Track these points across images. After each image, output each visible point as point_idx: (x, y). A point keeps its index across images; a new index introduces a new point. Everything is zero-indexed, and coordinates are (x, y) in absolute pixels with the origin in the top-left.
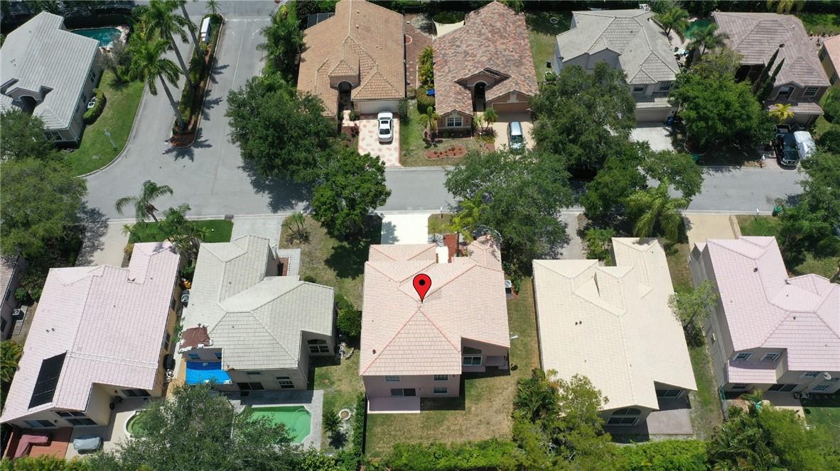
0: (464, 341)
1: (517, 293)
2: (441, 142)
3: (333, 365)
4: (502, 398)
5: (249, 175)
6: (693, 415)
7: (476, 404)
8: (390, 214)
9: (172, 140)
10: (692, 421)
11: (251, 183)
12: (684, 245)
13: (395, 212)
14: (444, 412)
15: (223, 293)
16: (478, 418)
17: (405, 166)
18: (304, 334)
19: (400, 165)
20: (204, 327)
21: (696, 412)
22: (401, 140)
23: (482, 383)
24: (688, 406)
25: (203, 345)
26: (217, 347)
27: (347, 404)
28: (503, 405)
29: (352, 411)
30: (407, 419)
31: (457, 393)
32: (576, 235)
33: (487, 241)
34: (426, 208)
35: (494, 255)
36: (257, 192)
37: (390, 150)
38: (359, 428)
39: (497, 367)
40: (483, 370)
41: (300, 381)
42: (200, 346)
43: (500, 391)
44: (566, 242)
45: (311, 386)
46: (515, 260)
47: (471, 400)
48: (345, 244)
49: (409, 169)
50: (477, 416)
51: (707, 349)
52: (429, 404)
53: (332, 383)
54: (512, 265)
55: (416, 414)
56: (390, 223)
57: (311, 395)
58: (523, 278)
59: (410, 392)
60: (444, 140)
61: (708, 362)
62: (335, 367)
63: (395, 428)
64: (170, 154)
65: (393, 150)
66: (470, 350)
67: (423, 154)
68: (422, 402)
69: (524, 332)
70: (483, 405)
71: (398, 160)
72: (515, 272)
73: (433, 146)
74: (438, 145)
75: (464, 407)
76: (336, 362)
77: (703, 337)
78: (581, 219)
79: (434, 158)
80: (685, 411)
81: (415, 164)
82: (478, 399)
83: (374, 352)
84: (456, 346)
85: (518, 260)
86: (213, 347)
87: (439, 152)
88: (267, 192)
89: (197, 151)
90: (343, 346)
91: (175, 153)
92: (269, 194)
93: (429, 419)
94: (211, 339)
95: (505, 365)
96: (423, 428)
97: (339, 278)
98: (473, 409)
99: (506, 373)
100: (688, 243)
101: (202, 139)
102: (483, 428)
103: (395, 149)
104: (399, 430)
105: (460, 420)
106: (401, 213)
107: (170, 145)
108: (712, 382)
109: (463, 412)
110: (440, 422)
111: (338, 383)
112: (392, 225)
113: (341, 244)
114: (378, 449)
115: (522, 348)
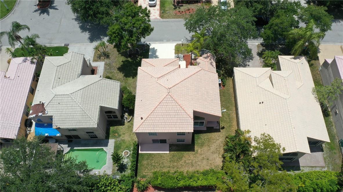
0: (195, 112)
1: (224, 86)
2: (182, 6)
3: (120, 125)
4: (216, 145)
5: (78, 23)
6: (325, 156)
7: (201, 148)
8: (154, 43)
9: (38, 5)
10: (325, 159)
11: (79, 27)
12: (316, 61)
13: (157, 42)
14: (182, 152)
15: (55, 84)
16: (202, 156)
17: (163, 18)
18: (102, 108)
19: (160, 18)
20: (43, 103)
21: (327, 154)
22: (160, 5)
23: (204, 137)
24: (322, 150)
25: (42, 114)
26: (50, 115)
27: (128, 148)
28: (216, 149)
29: (130, 151)
30: (161, 156)
31: (190, 142)
32: (256, 56)
33: (208, 57)
34: (174, 40)
35: (212, 64)
36: (82, 32)
37: (155, 10)
38: (134, 161)
39: (213, 127)
40: (205, 129)
41: (101, 134)
42: (40, 114)
43: (215, 141)
44: (251, 59)
45: (107, 137)
46: (223, 68)
47: (198, 146)
48: (129, 59)
49: (164, 20)
50: (201, 155)
51: (331, 118)
52: (174, 148)
53: (120, 136)
54: (221, 71)
55: (167, 154)
56: (154, 48)
57: (108, 142)
58: (227, 78)
59: (163, 141)
60: (184, 5)
61: (332, 126)
62: (121, 126)
63: (155, 161)
64: (37, 12)
65: (156, 10)
66: (198, 117)
67: (173, 12)
68: (170, 147)
69: (228, 108)
70: (205, 148)
71: (159, 15)
72: (223, 75)
73: (178, 8)
74: (181, 7)
75: (194, 150)
76: (122, 123)
77: (329, 112)
78: (259, 47)
79: (179, 14)
80: (320, 153)
81: (168, 17)
82: (202, 145)
83: (142, 118)
84: (190, 116)
85: (224, 68)
86: (47, 115)
87: (181, 11)
88: (87, 32)
89: (51, 11)
90: (126, 115)
91: (39, 12)
92: (88, 33)
93: (174, 156)
94: (46, 111)
95: (217, 126)
96: (170, 161)
97: (125, 77)
98: (199, 151)
99: (218, 131)
100: (318, 60)
101: (54, 5)
102: (205, 162)
103: (158, 9)
104: (157, 163)
105: (192, 157)
106: (161, 43)
107: (37, 8)
108: (335, 137)
109: (193, 153)
110: (180, 158)
111: (123, 136)
112: (155, 49)
113: (127, 59)
114: (144, 173)
115: (227, 117)
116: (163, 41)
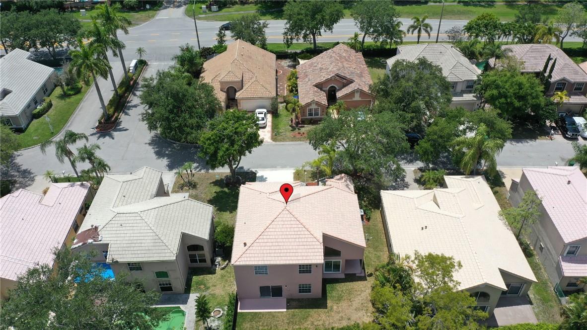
1: (368, 220)
2: (304, 127)
3: (209, 274)
4: (361, 299)
5: (153, 148)
6: (536, 310)
7: (337, 303)
8: (263, 171)
9: (97, 128)
10: (537, 315)
11: (154, 152)
12: (502, 188)
13: (266, 169)
14: (308, 310)
15: (117, 202)
16: (340, 315)
17: (275, 141)
19: (272, 141)
20: (96, 227)
21: (538, 308)
22: (272, 126)
23: (342, 287)
24: (531, 303)
25: (92, 240)
27: (220, 305)
28: (362, 304)
29: (223, 310)
30: (274, 317)
31: (320, 295)
32: (413, 182)
33: (342, 178)
34: (292, 167)
35: (348, 187)
36: (159, 158)
37: (264, 132)
38: (229, 321)
39: (355, 274)
40: (343, 277)
41: (177, 280)
43: (359, 293)
45: (188, 290)
47: (332, 300)
48: (226, 190)
49: (278, 143)
50: (339, 313)
51: (537, 259)
52: (294, 303)
53: (208, 288)
55: (282, 312)
56: (262, 176)
57: (188, 298)
58: (372, 210)
59: (277, 292)
60: (306, 125)
63: (263, 323)
64: (94, 136)
65: (266, 132)
67: (290, 134)
68: (288, 302)
70: (344, 304)
71: (270, 138)
72: (366, 206)
73: (297, 130)
74: (301, 129)
75: (327, 306)
76: (211, 271)
79: (298, 136)
80: (528, 306)
81: (284, 140)
82: (339, 299)
83: (245, 244)
84: (318, 239)
86: (101, 242)
87: (302, 133)
88: (166, 158)
89: (116, 133)
90: (219, 259)
91: (98, 135)
93: (294, 315)
94: (101, 235)
95: (361, 273)
96: (288, 324)
97: (218, 212)
98: (335, 307)
99: (363, 279)
100: (505, 186)
101: (121, 126)
103: (268, 131)
104: (267, 325)
105: (323, 317)
106: (273, 170)
107: (95, 131)
109: (326, 310)
110: (305, 318)
111: (212, 288)
112: (264, 177)
113: (222, 189)
115: (375, 260)
116: (276, 167)
